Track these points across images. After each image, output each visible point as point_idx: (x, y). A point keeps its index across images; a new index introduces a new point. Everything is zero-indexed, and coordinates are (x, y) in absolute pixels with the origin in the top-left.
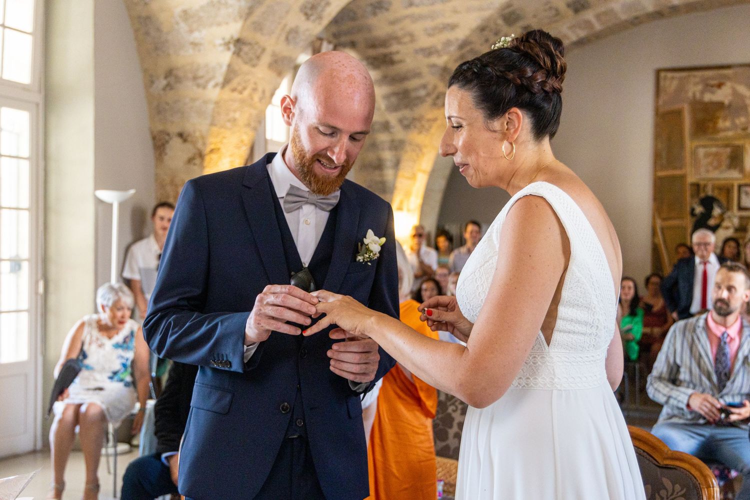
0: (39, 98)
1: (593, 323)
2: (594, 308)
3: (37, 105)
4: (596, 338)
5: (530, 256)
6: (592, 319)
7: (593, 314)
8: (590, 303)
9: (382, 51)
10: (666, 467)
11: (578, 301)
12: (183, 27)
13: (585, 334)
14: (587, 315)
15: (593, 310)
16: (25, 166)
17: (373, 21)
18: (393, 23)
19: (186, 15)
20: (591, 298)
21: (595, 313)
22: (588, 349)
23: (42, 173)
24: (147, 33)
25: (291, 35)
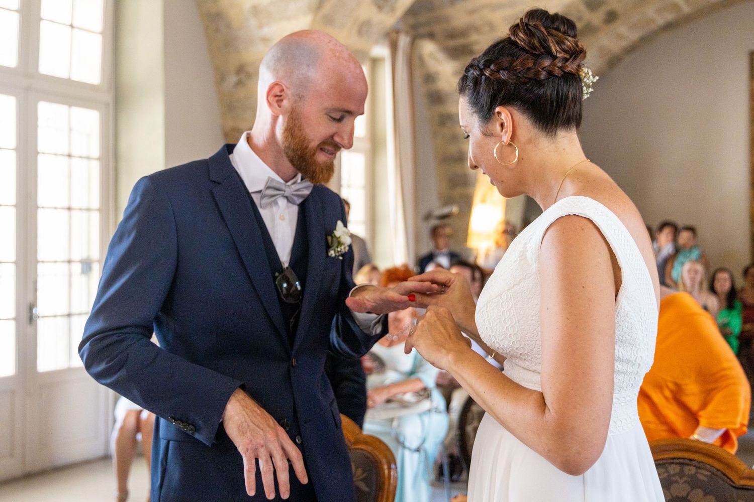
0: (109, 98)
1: (635, 361)
2: (639, 345)
3: (107, 105)
4: (636, 376)
5: (583, 287)
6: (635, 357)
7: (637, 352)
8: (635, 339)
9: (460, 41)
10: (743, 488)
11: (622, 337)
12: (253, 22)
13: (625, 374)
14: (630, 352)
15: (638, 346)
16: (96, 166)
17: (451, 11)
18: (472, 12)
19: (256, 10)
20: (637, 334)
21: (639, 351)
22: (625, 389)
23: (111, 173)
24: (217, 30)
25: (364, 28)
